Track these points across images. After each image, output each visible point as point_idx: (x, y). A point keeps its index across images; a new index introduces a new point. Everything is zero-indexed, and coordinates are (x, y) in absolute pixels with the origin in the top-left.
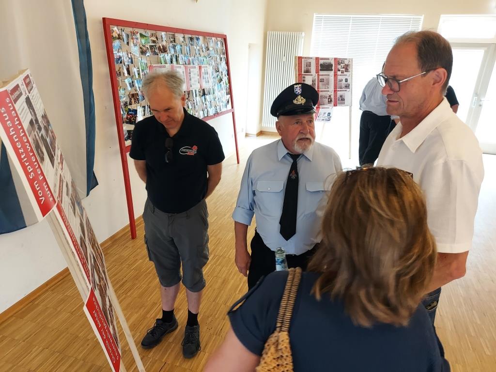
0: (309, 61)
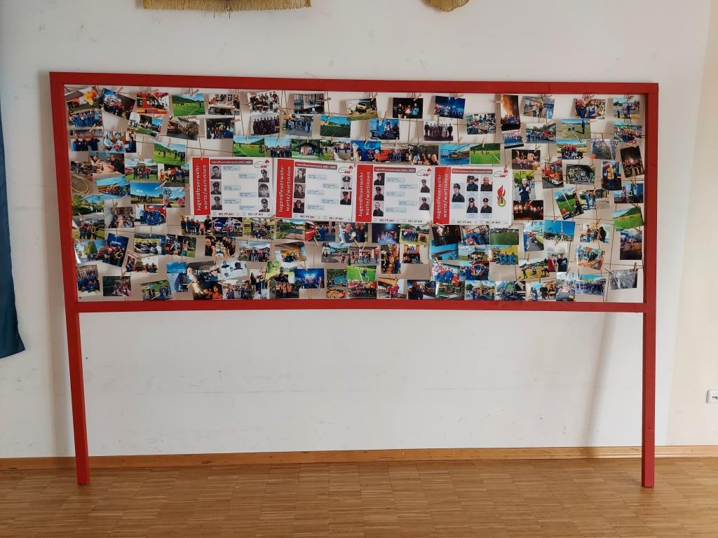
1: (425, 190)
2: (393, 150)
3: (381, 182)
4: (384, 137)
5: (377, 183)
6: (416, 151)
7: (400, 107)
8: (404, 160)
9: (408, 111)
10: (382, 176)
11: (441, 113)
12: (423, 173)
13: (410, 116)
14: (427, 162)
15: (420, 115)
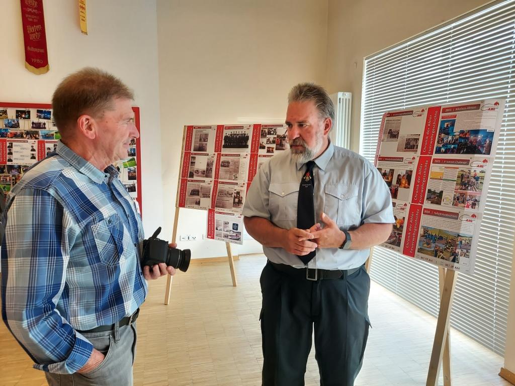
0: (205, 131)
1: (33, 150)
2: (17, 133)
3: (11, 146)
4: (12, 127)
5: (8, 147)
6: (28, 133)
7: (19, 114)
8: (22, 137)
9: (23, 116)
10: (12, 144)
11: (39, 117)
12: (32, 143)
13: (25, 118)
14: (33, 138)
15: (29, 118)
